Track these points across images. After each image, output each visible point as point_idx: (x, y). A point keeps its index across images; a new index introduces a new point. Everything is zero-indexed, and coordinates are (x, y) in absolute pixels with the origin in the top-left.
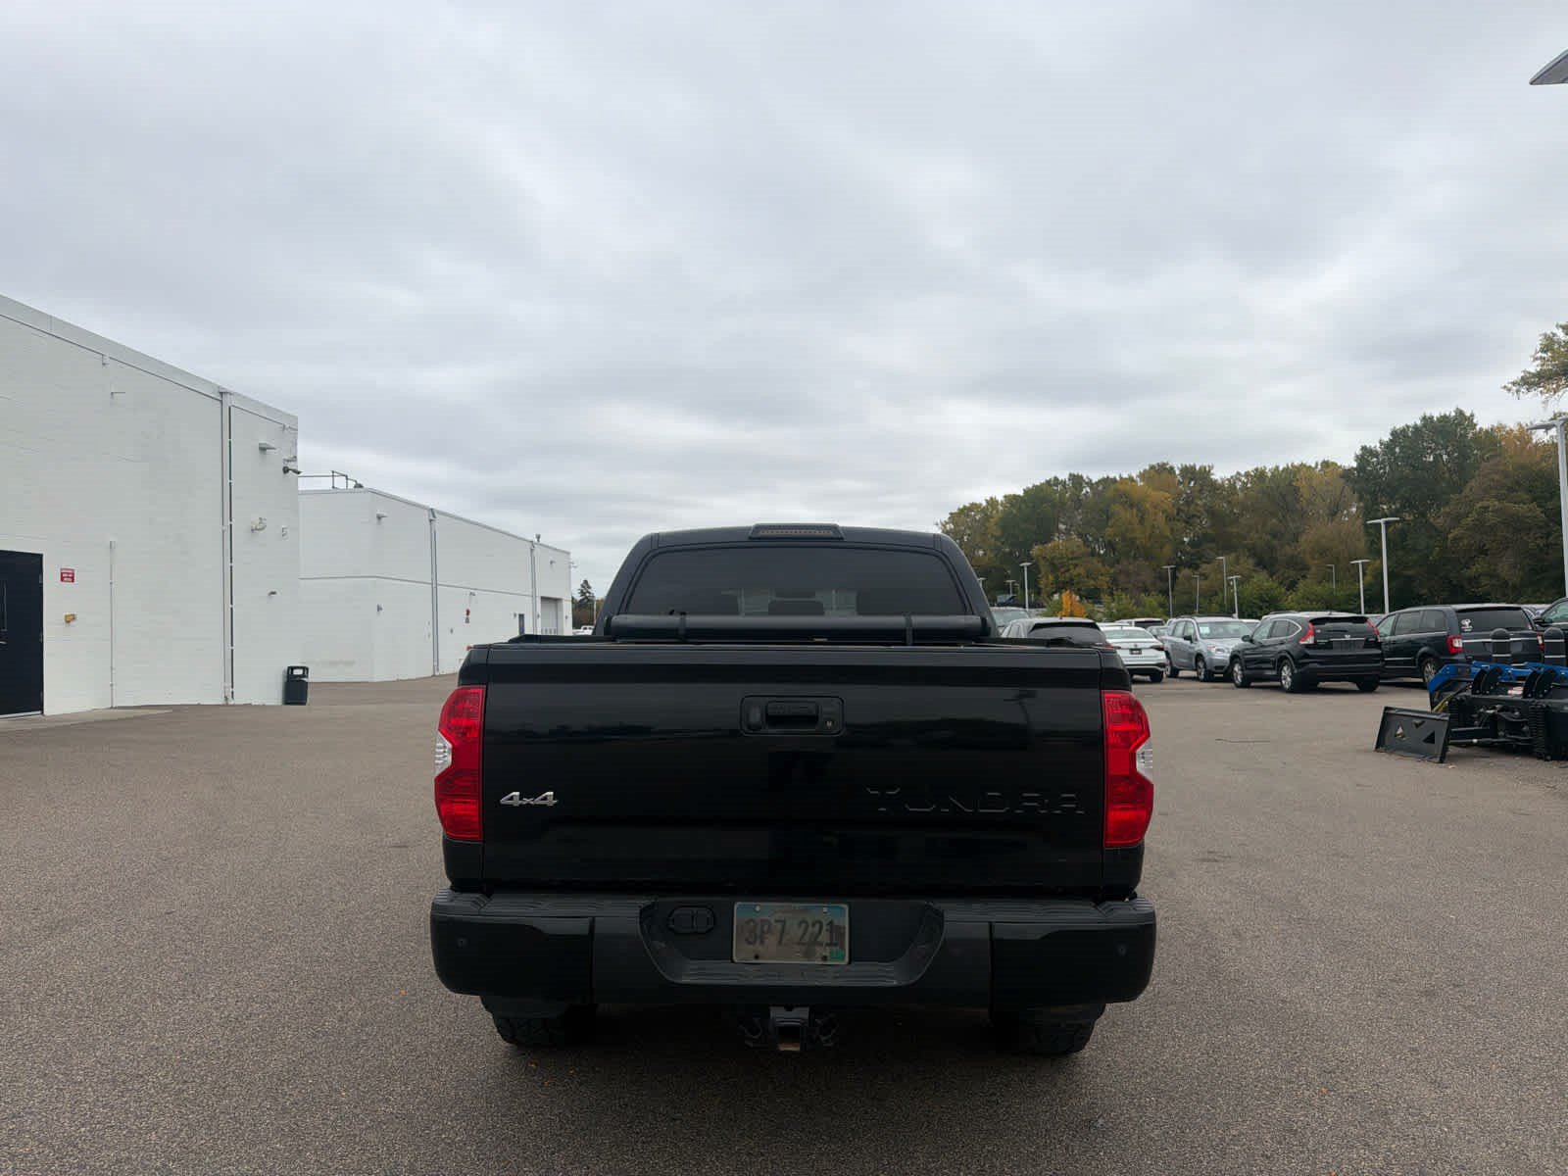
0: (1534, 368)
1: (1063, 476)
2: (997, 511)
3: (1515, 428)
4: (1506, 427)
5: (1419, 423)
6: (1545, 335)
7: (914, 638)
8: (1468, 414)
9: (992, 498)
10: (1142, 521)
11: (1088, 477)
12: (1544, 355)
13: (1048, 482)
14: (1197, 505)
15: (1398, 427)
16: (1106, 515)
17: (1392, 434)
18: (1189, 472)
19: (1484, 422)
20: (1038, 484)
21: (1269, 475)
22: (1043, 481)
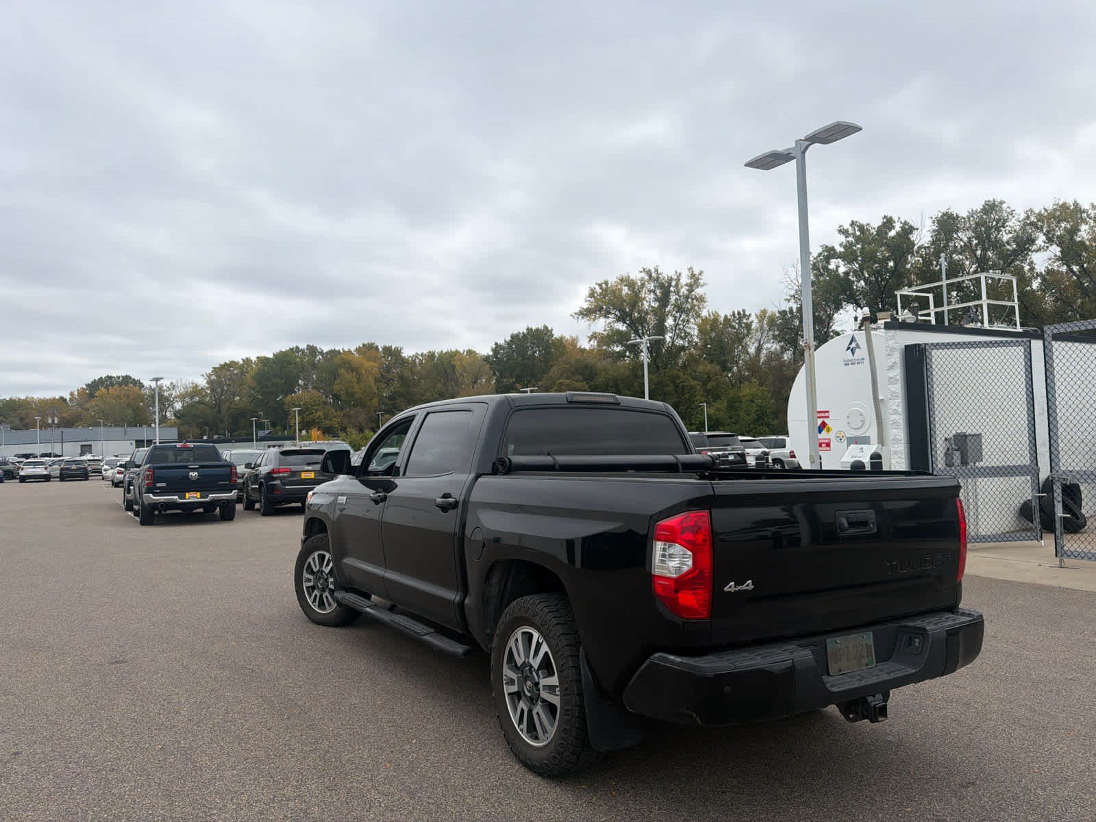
0: (586, 306)
1: (303, 346)
2: (252, 369)
3: (569, 339)
4: (565, 337)
5: (525, 331)
6: (590, 288)
7: (683, 469)
8: (550, 329)
9: (247, 358)
10: (359, 381)
11: (320, 349)
12: (590, 299)
13: (291, 349)
14: (393, 373)
15: (515, 333)
16: (335, 375)
17: (511, 337)
18: (387, 350)
19: (557, 334)
20: (284, 350)
21: (437, 356)
22: (288, 349)
